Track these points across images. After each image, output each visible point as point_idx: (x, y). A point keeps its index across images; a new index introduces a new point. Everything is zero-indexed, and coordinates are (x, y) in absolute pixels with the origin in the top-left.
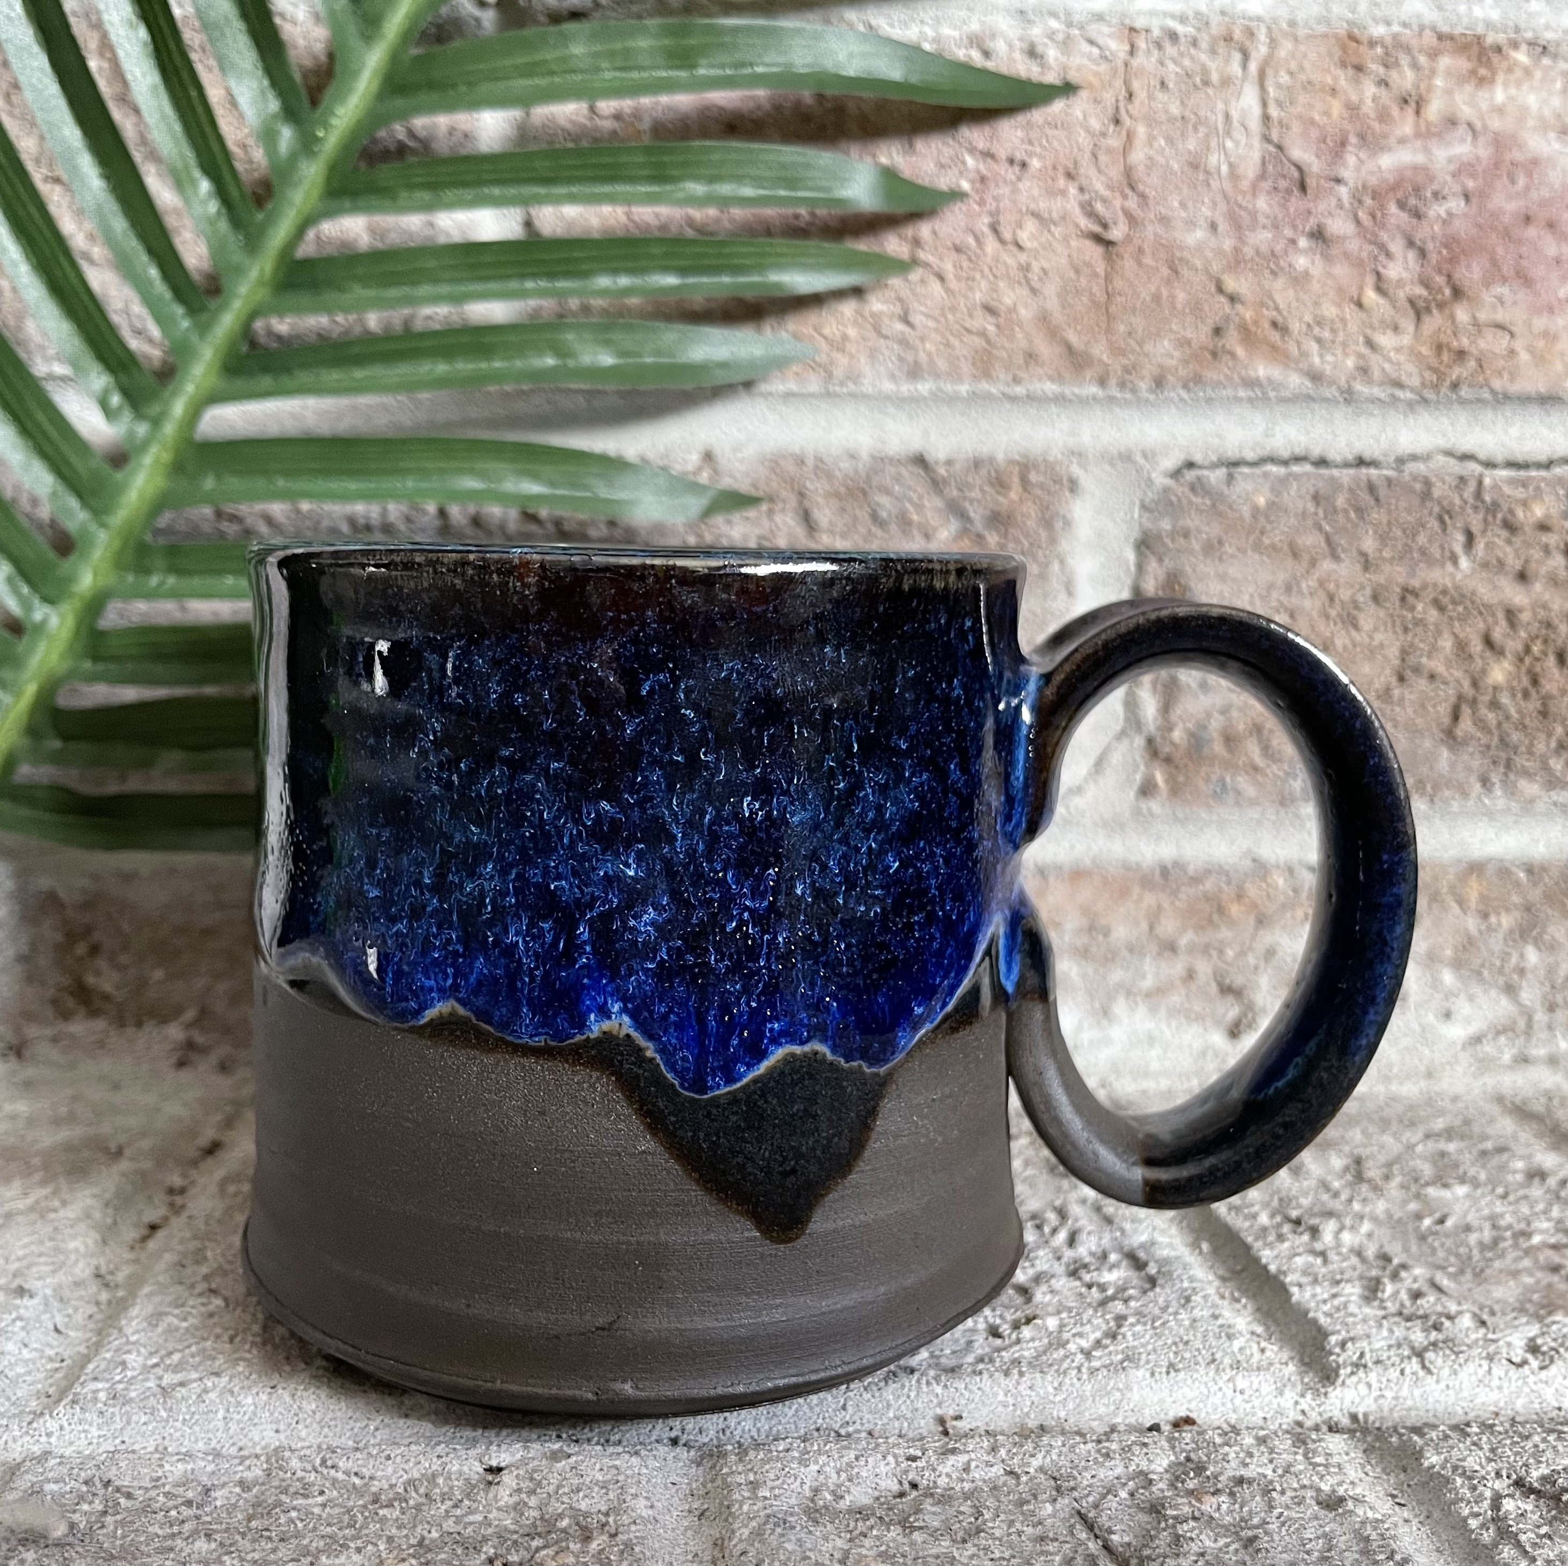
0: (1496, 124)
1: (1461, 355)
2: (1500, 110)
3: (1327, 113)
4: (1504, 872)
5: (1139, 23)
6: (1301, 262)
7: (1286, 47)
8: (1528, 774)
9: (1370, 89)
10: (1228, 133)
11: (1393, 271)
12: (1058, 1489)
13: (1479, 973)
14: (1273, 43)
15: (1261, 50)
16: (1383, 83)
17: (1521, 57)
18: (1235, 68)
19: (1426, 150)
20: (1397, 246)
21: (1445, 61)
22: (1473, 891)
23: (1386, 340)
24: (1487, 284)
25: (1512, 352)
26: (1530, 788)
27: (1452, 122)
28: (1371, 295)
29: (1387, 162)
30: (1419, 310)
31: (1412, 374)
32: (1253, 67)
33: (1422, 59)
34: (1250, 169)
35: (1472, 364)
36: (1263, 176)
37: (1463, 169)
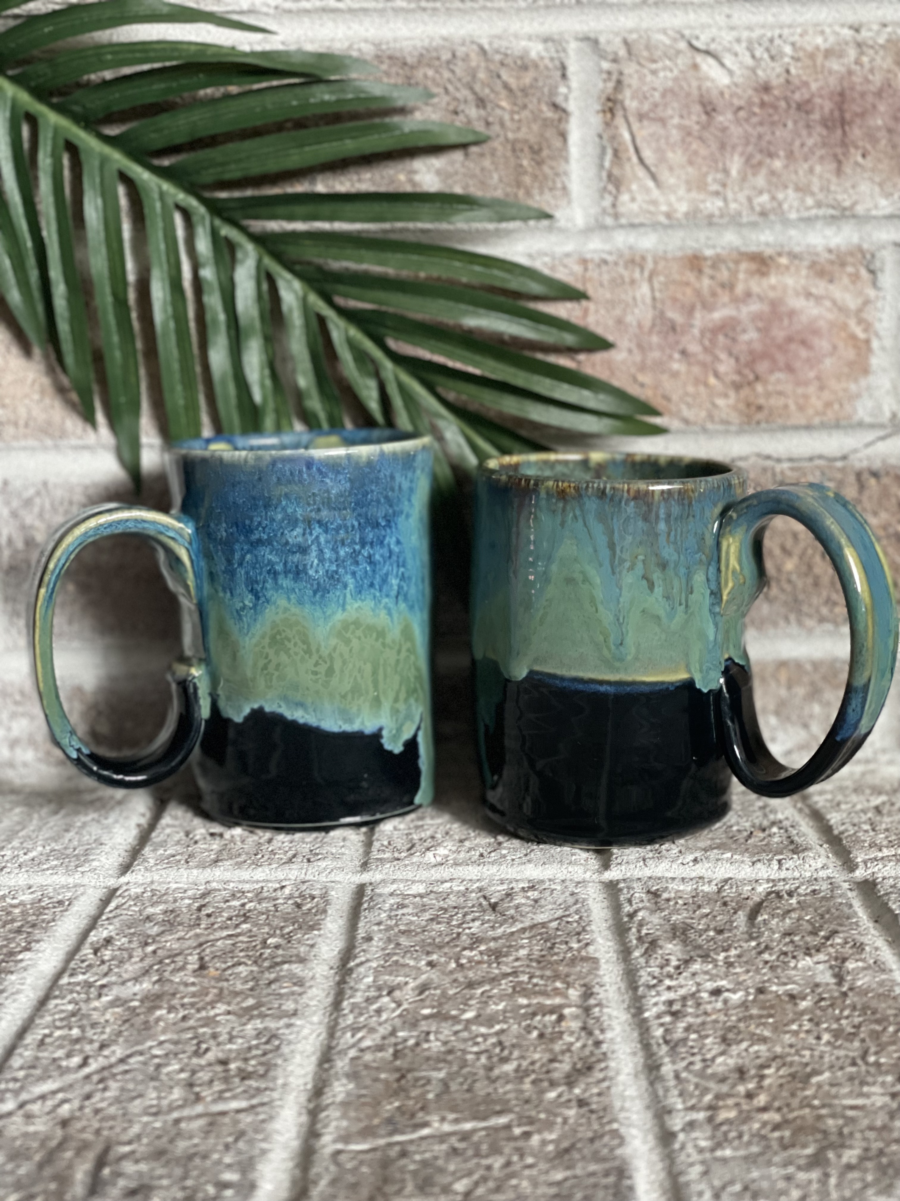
0: (772, 294)
1: (760, 408)
2: (773, 288)
3: (684, 294)
4: (798, 665)
5: (588, 256)
6: (676, 366)
7: (662, 265)
8: (810, 616)
9: (706, 282)
10: (635, 306)
11: (722, 368)
12: (480, 891)
14: (656, 263)
15: (650, 265)
16: (712, 278)
17: (784, 261)
18: (637, 275)
19: (738, 309)
20: (723, 356)
21: (744, 266)
22: (783, 676)
23: (721, 402)
24: (772, 372)
25: (786, 407)
26: (810, 623)
27: (748, 294)
28: (712, 380)
29: (717, 315)
30: (737, 387)
31: (734, 418)
32: (646, 274)
33: (731, 265)
34: (647, 324)
35: (766, 412)
36: (654, 325)
37: (756, 317)
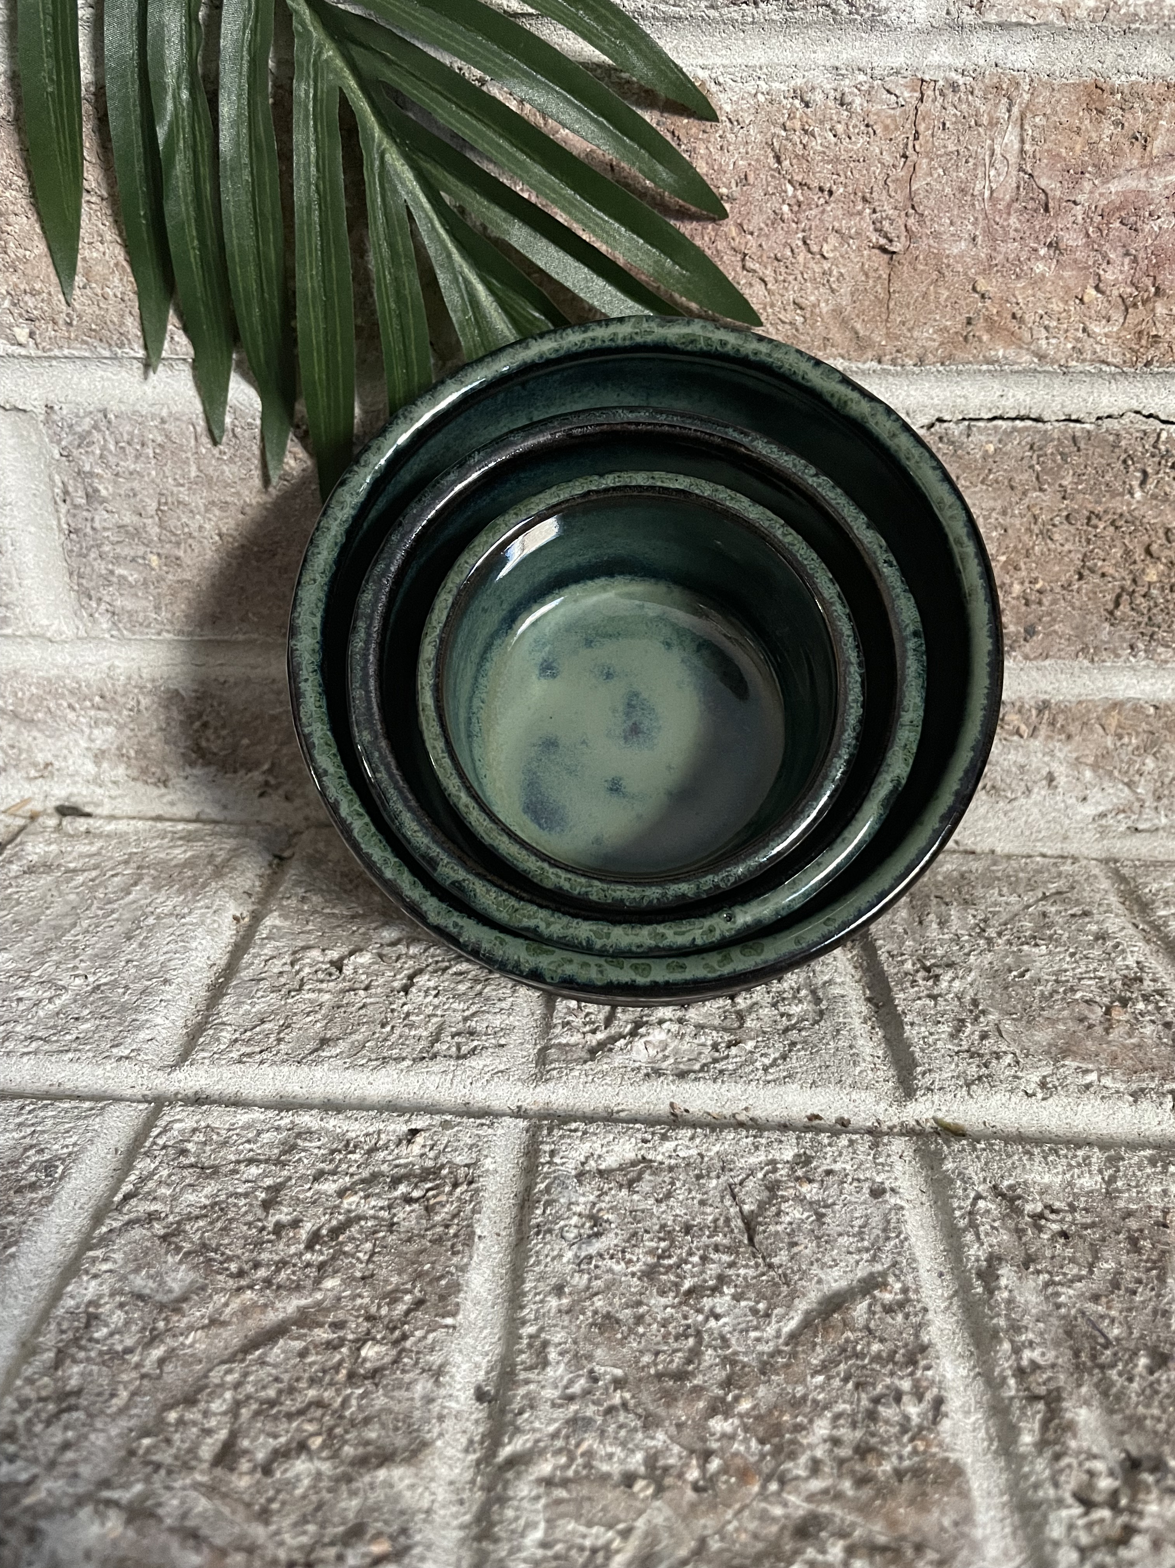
1: (1157, 339)
3: (1072, 148)
4: (1137, 708)
5: (929, 76)
6: (1039, 267)
7: (1044, 94)
9: (1108, 129)
10: (992, 165)
11: (1109, 276)
12: (723, 1168)
13: (1110, 773)
14: (1034, 91)
15: (1023, 97)
16: (1119, 123)
18: (1002, 112)
19: (1149, 177)
20: (1117, 256)
22: (1113, 722)
23: (1099, 329)
27: (1171, 155)
28: (1091, 293)
29: (1116, 187)
30: (1128, 305)
31: (1117, 355)
32: (1016, 111)
33: (1153, 105)
34: (1007, 194)
35: (1164, 346)
36: (1016, 198)
